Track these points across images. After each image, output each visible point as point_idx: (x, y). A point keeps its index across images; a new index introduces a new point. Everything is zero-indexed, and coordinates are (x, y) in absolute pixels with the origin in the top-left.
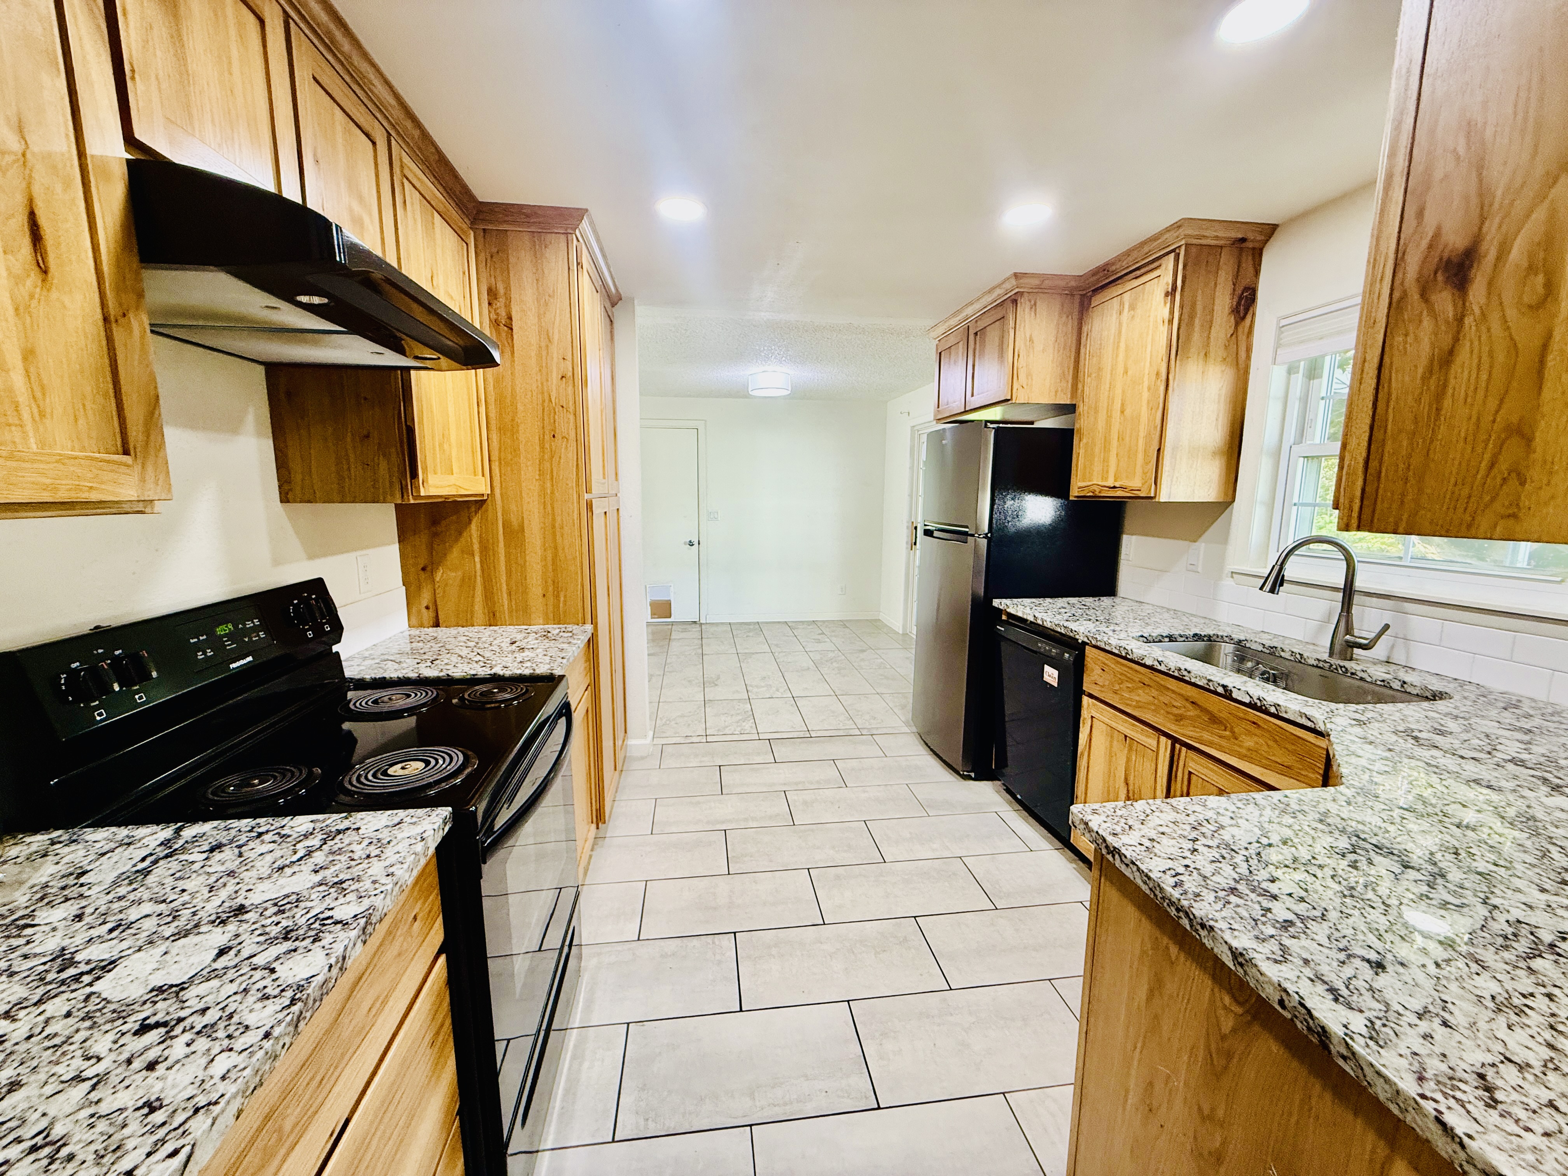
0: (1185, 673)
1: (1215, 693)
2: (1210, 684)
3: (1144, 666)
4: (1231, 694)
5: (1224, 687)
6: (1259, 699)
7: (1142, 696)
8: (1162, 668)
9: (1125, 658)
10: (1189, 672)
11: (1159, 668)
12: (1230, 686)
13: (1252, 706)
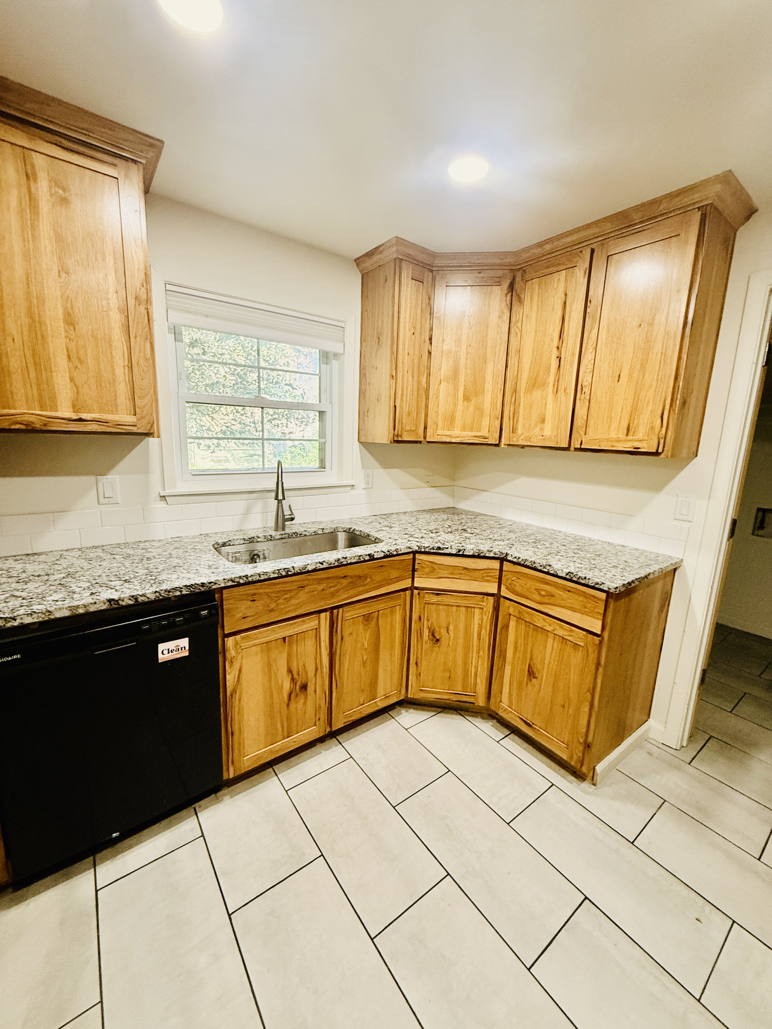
0: (343, 560)
1: (365, 561)
2: (361, 558)
3: (308, 572)
4: (373, 557)
5: (369, 555)
6: (388, 551)
7: (303, 596)
8: (325, 565)
9: (287, 576)
10: (346, 558)
11: (322, 567)
12: (372, 552)
13: (386, 557)
